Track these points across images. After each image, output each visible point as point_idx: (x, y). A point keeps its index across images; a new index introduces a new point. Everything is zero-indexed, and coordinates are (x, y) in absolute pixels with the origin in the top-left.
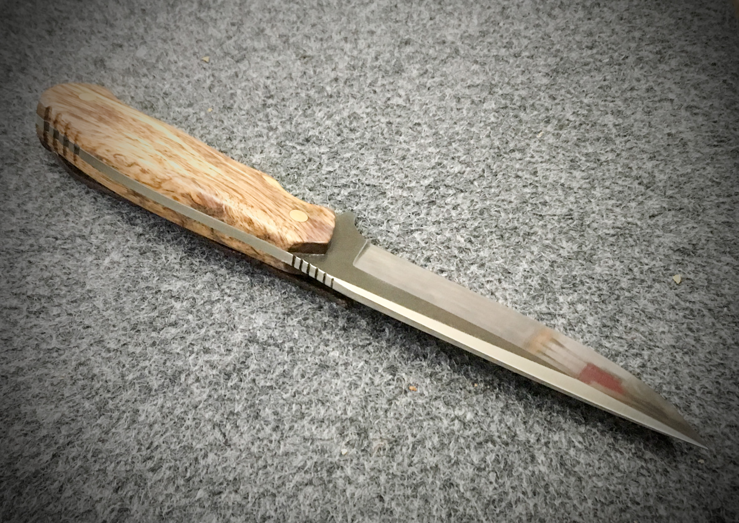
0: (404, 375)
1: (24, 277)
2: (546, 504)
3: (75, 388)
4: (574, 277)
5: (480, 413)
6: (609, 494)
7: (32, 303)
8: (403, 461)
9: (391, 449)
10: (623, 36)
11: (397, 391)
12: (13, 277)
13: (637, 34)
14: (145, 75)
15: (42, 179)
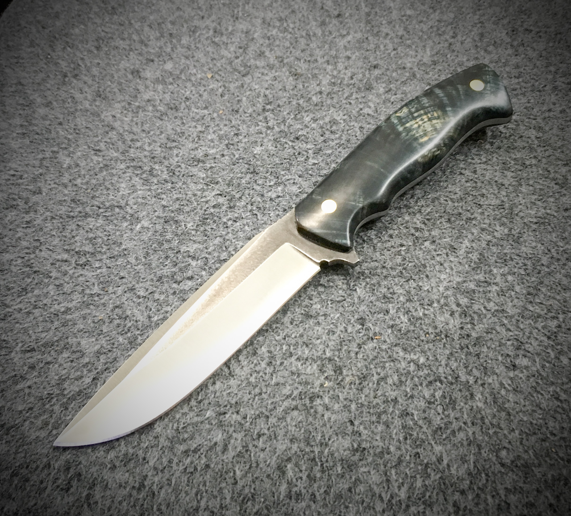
0: (371, 325)
1: (73, 237)
2: (482, 432)
3: (111, 325)
4: (505, 254)
5: (431, 358)
6: (532, 427)
7: (79, 258)
8: (369, 393)
9: (360, 384)
10: (542, 70)
11: (365, 338)
12: (65, 237)
13: (552, 69)
14: (171, 84)
15: (89, 160)
